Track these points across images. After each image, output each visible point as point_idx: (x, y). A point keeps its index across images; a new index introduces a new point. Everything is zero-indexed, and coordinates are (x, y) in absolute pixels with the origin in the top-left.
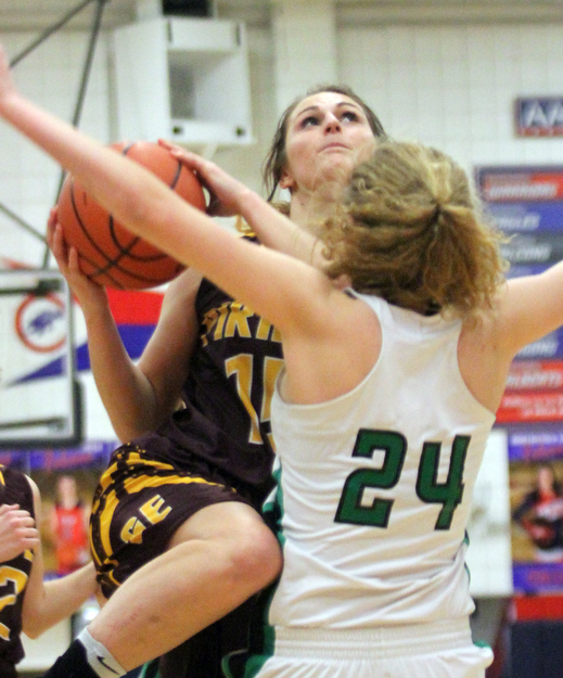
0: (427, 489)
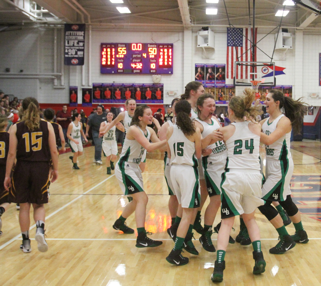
0: (247, 147)
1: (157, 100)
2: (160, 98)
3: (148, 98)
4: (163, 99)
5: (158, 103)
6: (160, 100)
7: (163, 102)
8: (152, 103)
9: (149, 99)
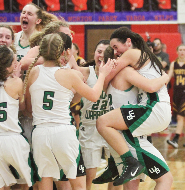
1: (160, 10)
2: (169, 7)
3: (135, 6)
4: (175, 10)
5: (163, 19)
6: (167, 10)
7: (175, 18)
8: (147, 19)
9: (137, 10)
